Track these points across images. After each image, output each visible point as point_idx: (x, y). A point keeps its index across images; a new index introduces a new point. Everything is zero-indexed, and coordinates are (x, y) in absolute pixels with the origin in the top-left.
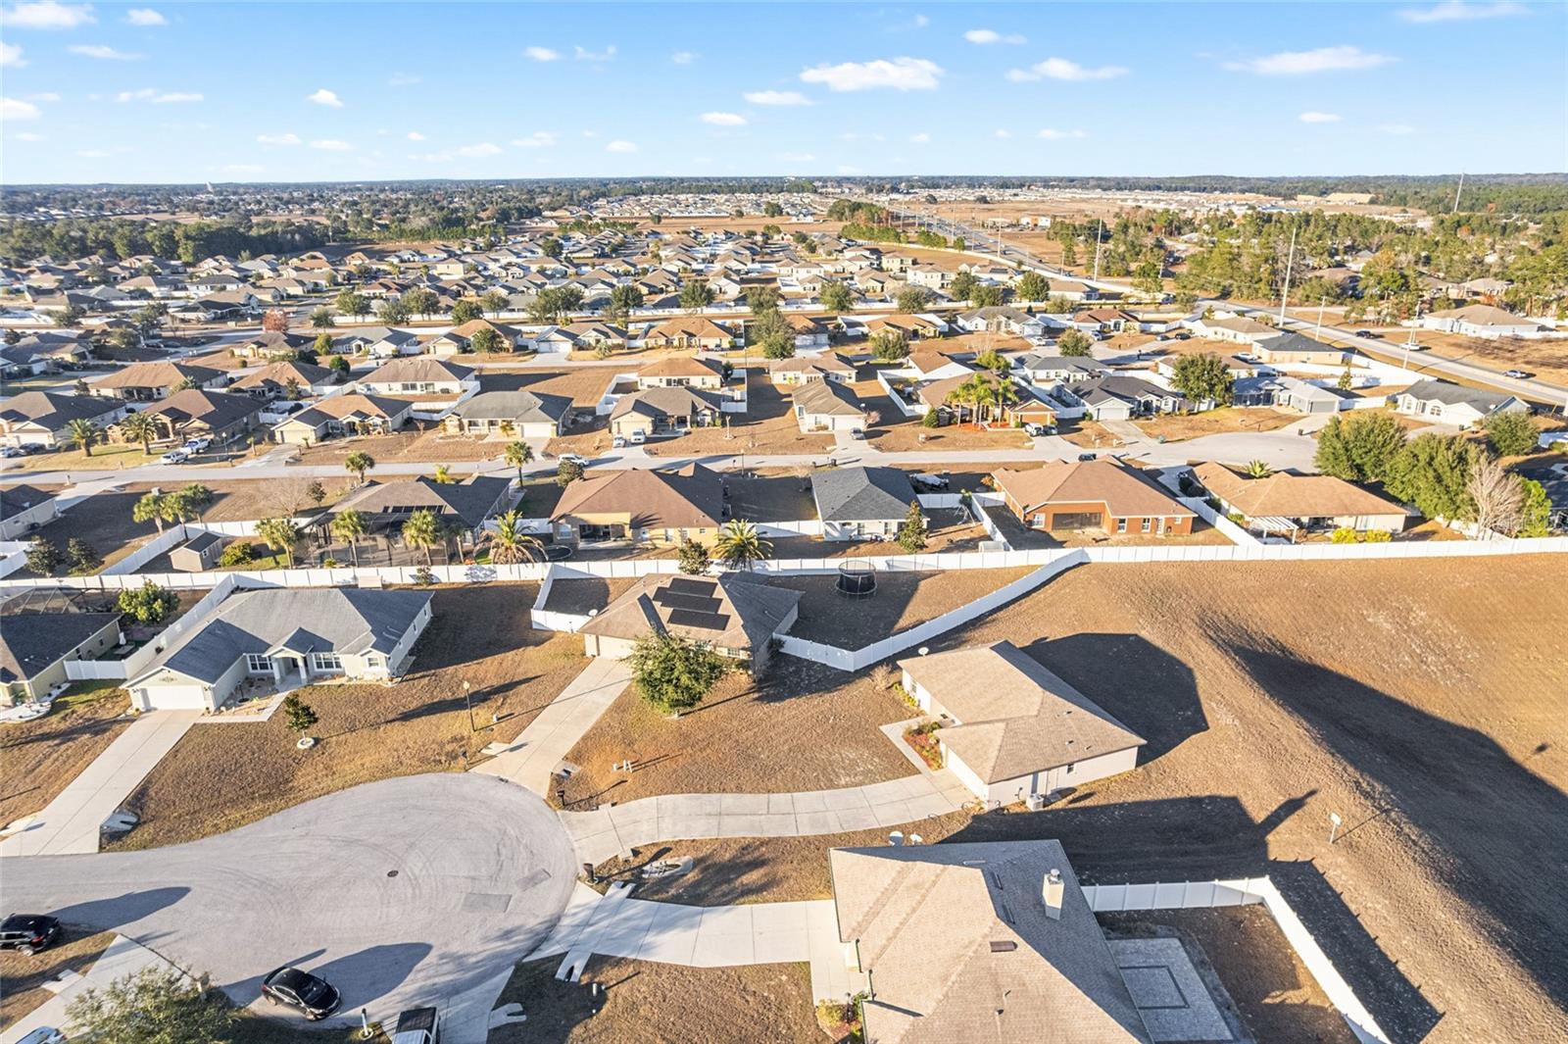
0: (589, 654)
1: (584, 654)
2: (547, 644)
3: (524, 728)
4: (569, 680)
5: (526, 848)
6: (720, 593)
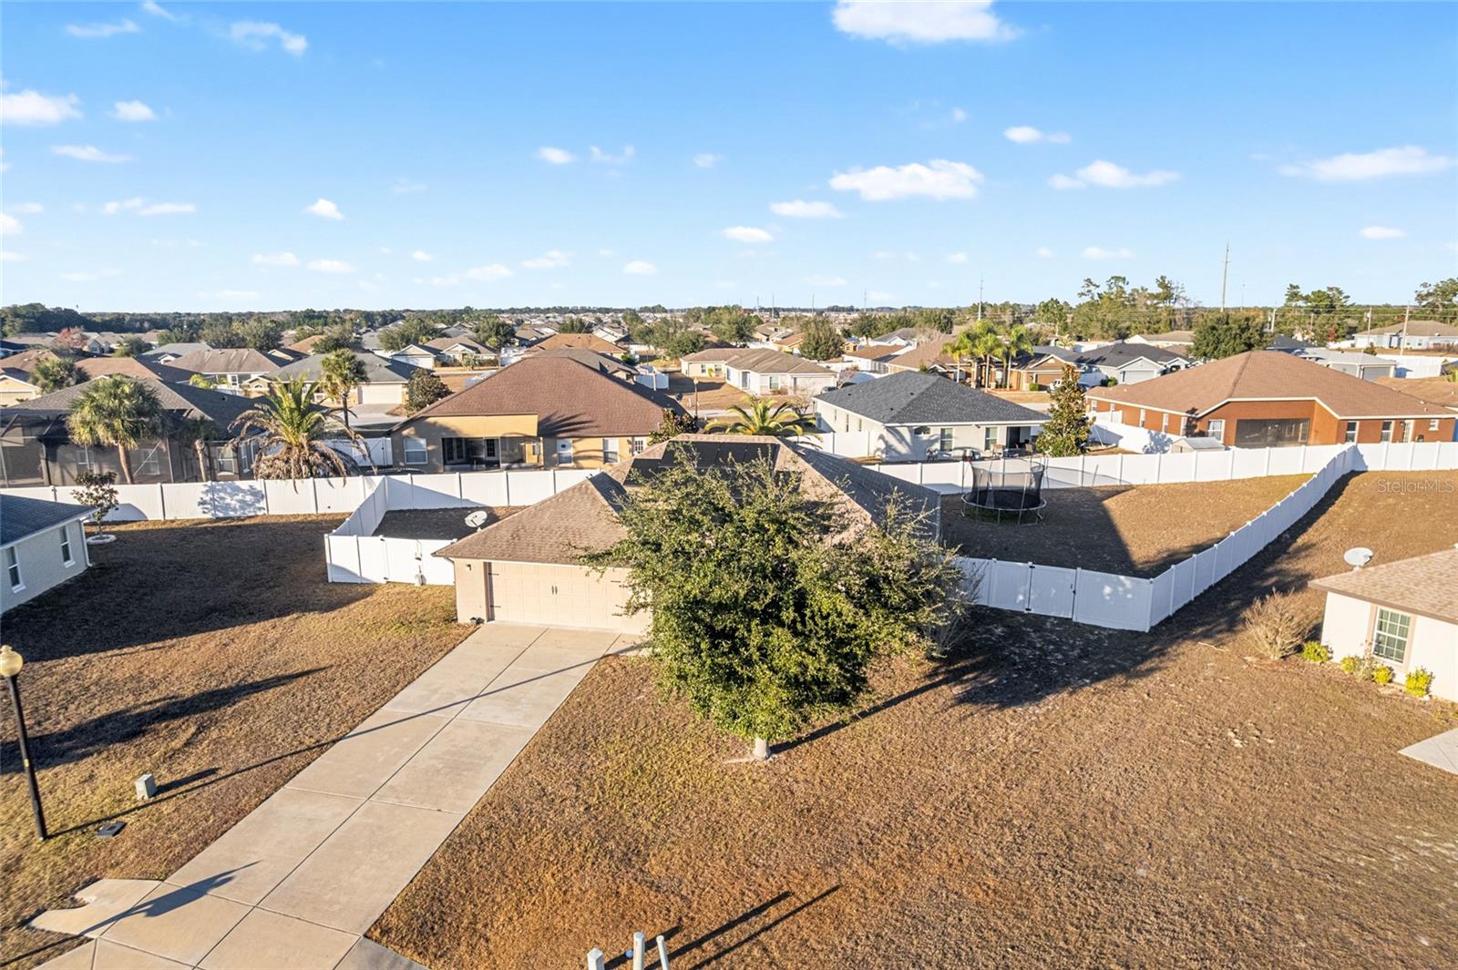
0: (464, 617)
1: (451, 618)
2: (357, 607)
4: (408, 675)
6: (790, 460)
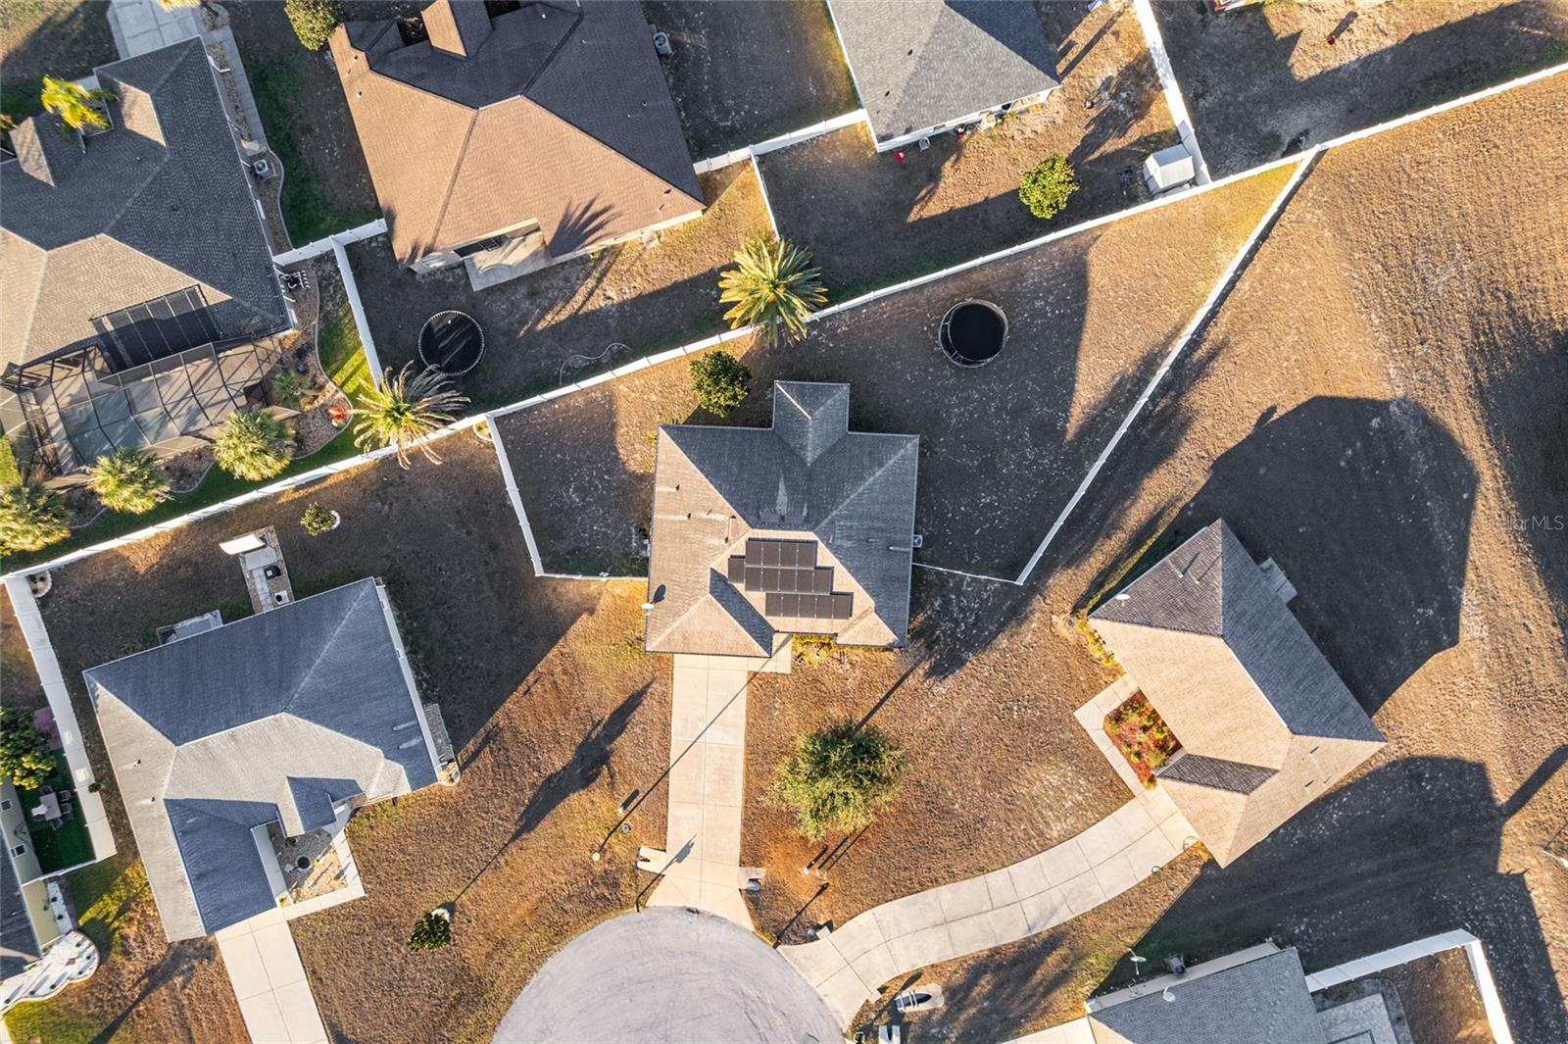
2: (588, 618)
3: (666, 819)
5: (776, 1010)
6: (825, 557)
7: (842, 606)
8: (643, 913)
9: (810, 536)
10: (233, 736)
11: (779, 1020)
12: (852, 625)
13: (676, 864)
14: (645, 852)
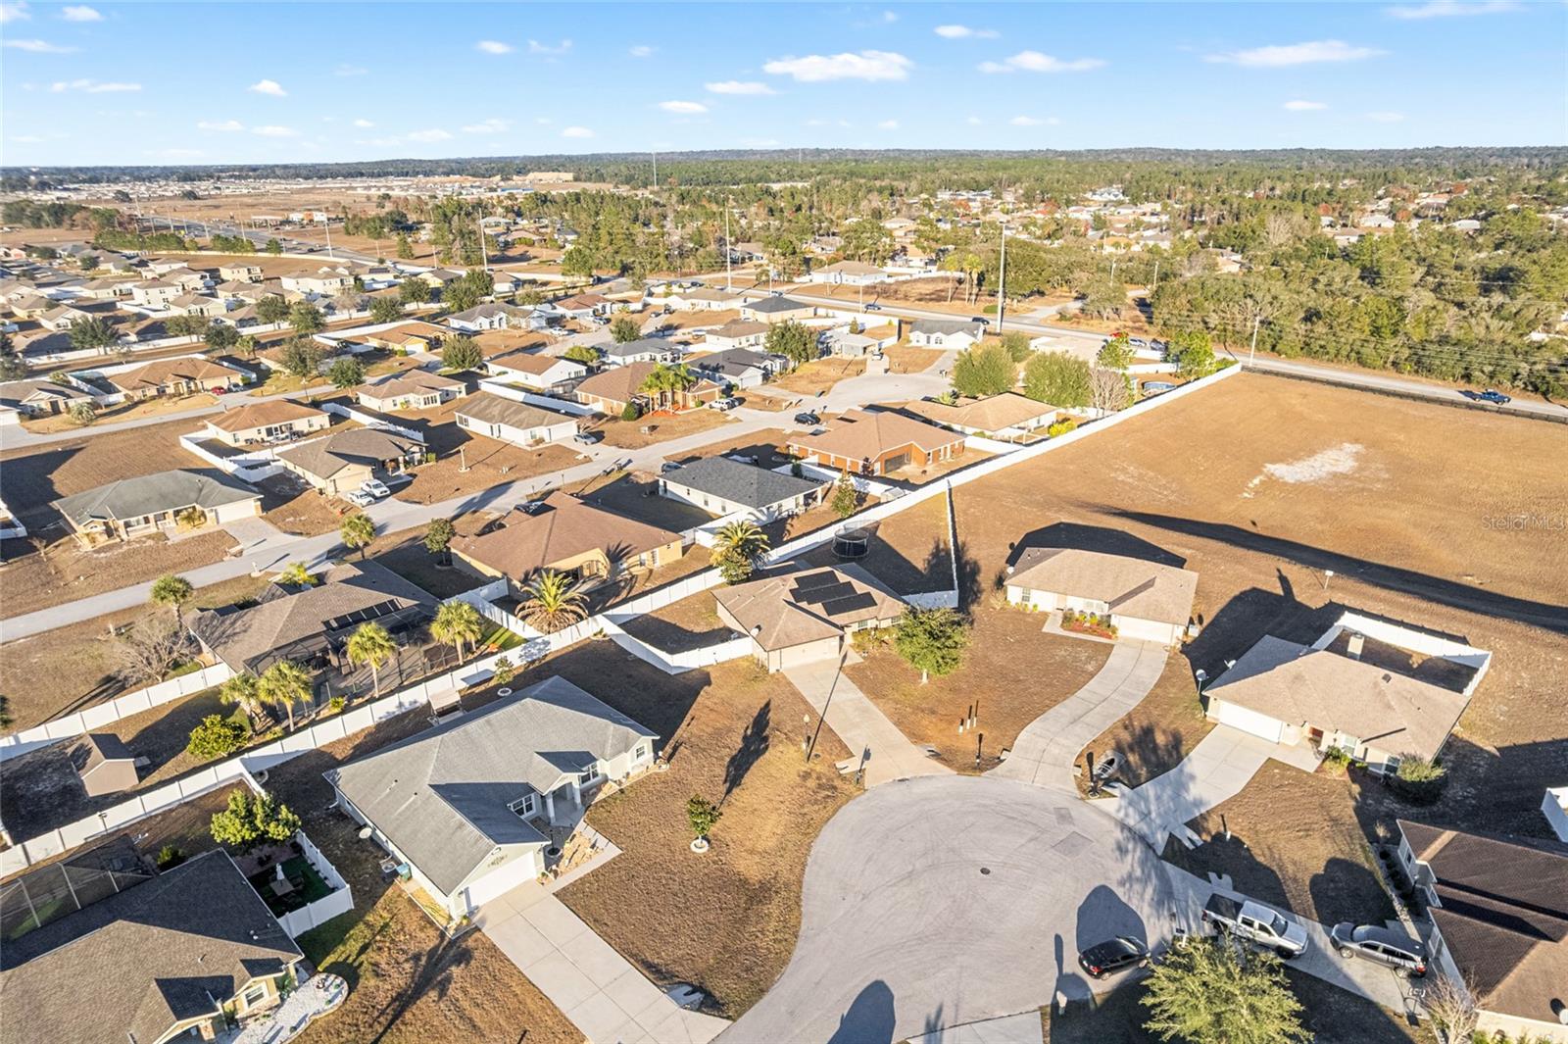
0: (772, 671)
1: (768, 673)
2: (714, 680)
3: (840, 741)
4: (797, 695)
5: (1017, 804)
6: (843, 578)
7: (867, 601)
8: (867, 794)
9: (827, 569)
10: (488, 722)
11: (1027, 808)
12: (880, 609)
13: (866, 762)
14: (839, 765)
